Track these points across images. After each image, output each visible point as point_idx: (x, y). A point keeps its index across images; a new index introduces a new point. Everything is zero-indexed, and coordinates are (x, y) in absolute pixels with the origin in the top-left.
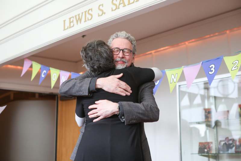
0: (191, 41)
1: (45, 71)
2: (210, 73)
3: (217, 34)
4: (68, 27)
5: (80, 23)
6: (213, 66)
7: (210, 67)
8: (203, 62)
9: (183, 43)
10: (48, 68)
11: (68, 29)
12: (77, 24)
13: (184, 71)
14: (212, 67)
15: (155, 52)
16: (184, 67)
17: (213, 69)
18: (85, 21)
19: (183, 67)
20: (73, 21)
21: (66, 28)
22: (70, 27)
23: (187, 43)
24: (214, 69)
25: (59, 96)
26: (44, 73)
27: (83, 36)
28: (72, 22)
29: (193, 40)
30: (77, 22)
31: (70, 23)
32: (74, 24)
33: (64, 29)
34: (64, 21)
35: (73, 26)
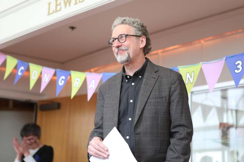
0: (207, 39)
1: (22, 68)
2: (236, 71)
3: (240, 31)
4: (54, 11)
5: (70, 5)
6: (240, 62)
7: (236, 64)
8: (226, 58)
9: (197, 42)
10: (26, 63)
11: (54, 14)
12: (66, 7)
13: (203, 69)
14: (239, 64)
15: (162, 52)
16: (203, 64)
17: (239, 67)
18: (76, 3)
19: (201, 63)
20: (60, 3)
21: (51, 12)
22: (56, 11)
23: (202, 41)
24: (241, 66)
25: (38, 105)
26: (22, 70)
27: (73, 28)
28: (58, 5)
29: (211, 38)
30: (66, 4)
31: (57, 5)
32: (61, 8)
33: (49, 14)
34: (49, 4)
35: (60, 10)
